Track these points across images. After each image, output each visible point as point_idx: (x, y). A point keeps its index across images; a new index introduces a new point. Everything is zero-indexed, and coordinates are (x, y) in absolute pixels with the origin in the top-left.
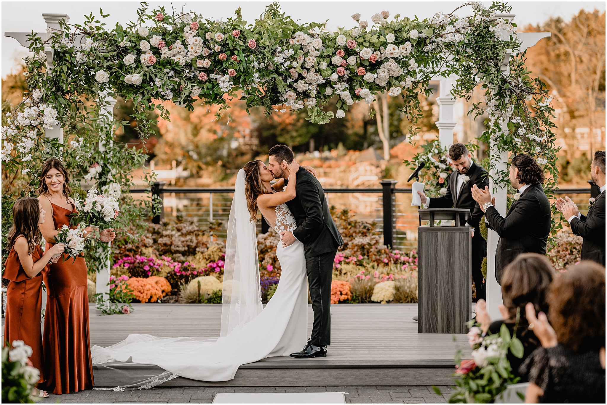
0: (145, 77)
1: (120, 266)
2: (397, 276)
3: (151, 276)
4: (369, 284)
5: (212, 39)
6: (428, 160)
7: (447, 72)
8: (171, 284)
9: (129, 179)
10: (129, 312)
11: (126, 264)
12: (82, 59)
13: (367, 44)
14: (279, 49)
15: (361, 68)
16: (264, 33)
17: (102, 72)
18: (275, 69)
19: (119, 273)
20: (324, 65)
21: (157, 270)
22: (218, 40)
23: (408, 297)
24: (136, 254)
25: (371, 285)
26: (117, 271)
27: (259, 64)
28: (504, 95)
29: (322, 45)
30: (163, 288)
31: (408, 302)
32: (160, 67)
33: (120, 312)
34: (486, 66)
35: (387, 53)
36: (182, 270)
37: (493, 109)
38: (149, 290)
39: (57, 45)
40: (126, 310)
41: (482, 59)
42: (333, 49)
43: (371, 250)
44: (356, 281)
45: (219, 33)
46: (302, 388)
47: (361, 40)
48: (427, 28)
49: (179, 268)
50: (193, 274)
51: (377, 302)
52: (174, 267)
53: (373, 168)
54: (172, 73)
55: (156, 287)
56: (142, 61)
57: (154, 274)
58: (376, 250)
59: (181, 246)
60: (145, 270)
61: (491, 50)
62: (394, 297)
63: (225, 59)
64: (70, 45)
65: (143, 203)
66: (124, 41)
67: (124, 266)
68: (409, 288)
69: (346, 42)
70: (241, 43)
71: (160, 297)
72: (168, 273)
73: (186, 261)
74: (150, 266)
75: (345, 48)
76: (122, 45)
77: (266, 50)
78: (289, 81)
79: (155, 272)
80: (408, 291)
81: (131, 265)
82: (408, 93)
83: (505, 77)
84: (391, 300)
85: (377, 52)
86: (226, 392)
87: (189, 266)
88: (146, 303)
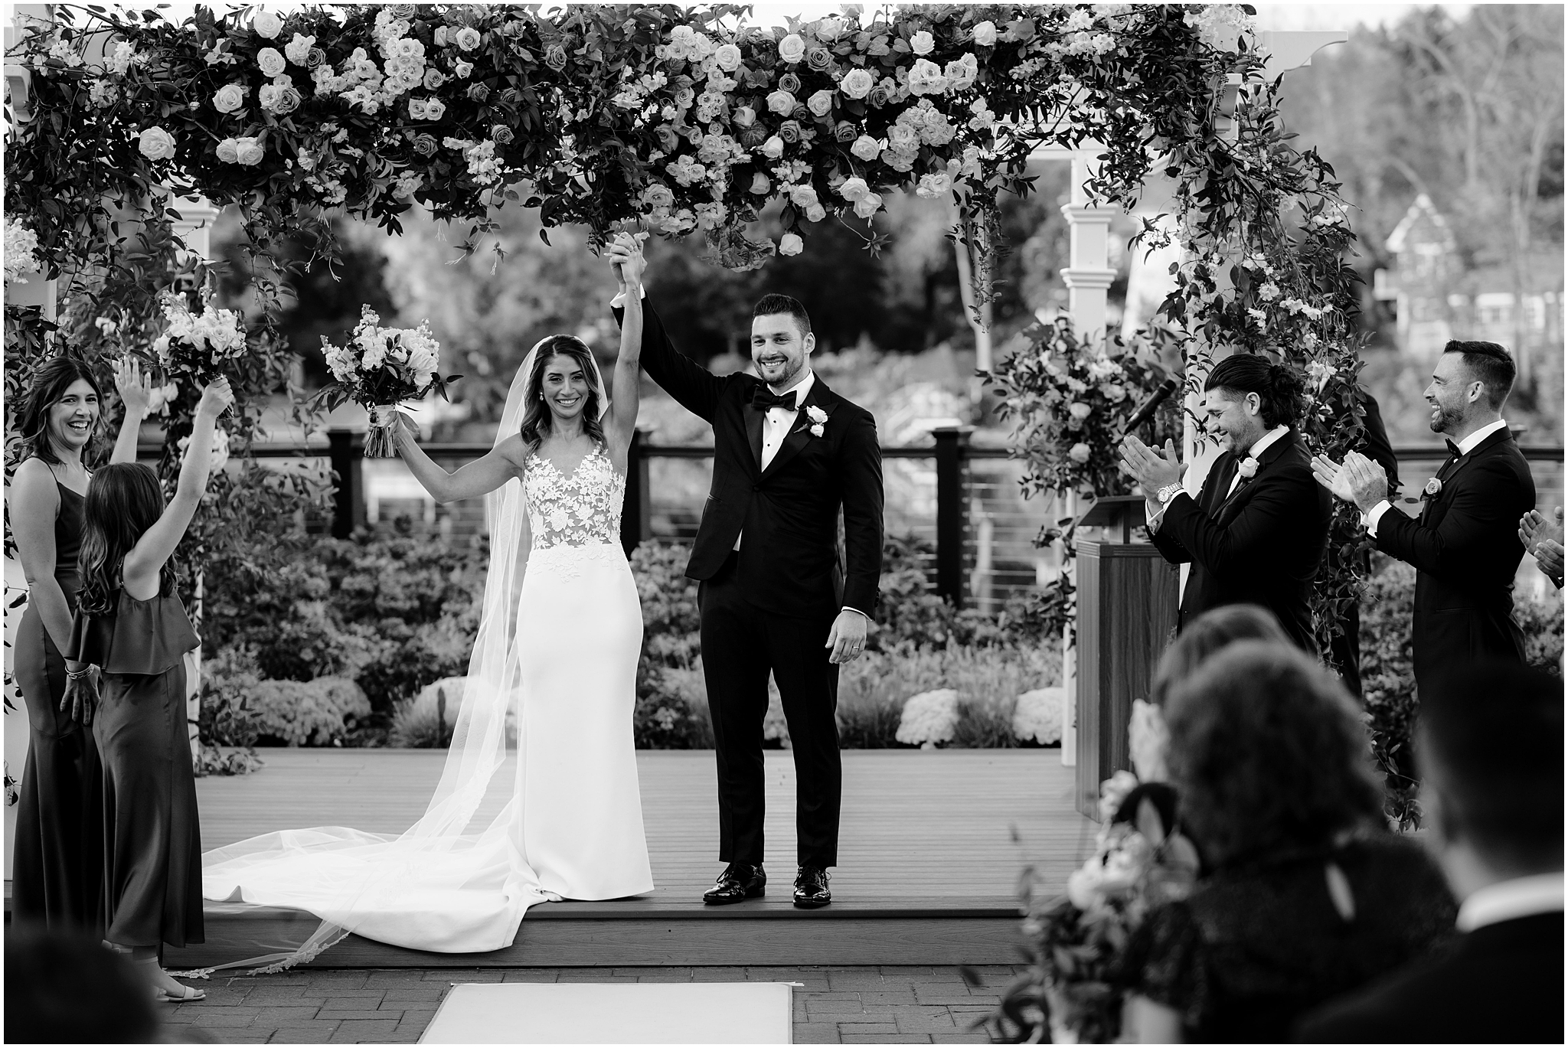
0: (271, 146)
1: (237, 649)
2: (964, 677)
3: (320, 675)
4: (891, 698)
5: (450, 45)
6: (1041, 369)
7: (1074, 135)
8: (371, 698)
9: (250, 419)
10: (248, 770)
11: (252, 646)
12: (105, 98)
13: (861, 60)
14: (628, 71)
15: (844, 124)
16: (587, 31)
17: (156, 131)
18: (618, 124)
19: (233, 667)
20: (747, 116)
21: (336, 661)
22: (464, 47)
23: (991, 731)
24: (282, 619)
25: (895, 700)
26: (229, 662)
27: (574, 111)
28: (1224, 195)
29: (739, 60)
30: (348, 709)
31: (991, 746)
32: (312, 119)
33: (226, 772)
34: (1174, 119)
35: (913, 82)
36: (399, 659)
37: (1195, 232)
38: (309, 712)
39: (38, 61)
40: (240, 766)
41: (1163, 101)
42: (772, 73)
43: (901, 608)
44: (855, 690)
45: (468, 30)
46: (683, 970)
47: (844, 49)
48: (1020, 18)
49: (394, 655)
50: (430, 672)
51: (911, 746)
52: (382, 651)
53: (949, 398)
54: (342, 135)
55: (329, 705)
56: (265, 103)
57: (327, 670)
58: (914, 609)
59: (401, 596)
60: (302, 660)
61: (1188, 76)
62: (956, 731)
63: (484, 98)
64: (73, 61)
65: (289, 482)
66: (217, 50)
67: (247, 649)
68: (995, 707)
69: (805, 52)
70: (526, 55)
71: (339, 731)
72: (363, 669)
73: (412, 637)
74: (316, 649)
75: (802, 68)
76: (211, 59)
77: (592, 75)
78: (656, 155)
79: (330, 666)
80: (992, 715)
81: (267, 648)
82: (970, 189)
83: (1226, 148)
84: (947, 738)
85: (888, 81)
86: (481, 982)
87: (419, 649)
88: (301, 746)
